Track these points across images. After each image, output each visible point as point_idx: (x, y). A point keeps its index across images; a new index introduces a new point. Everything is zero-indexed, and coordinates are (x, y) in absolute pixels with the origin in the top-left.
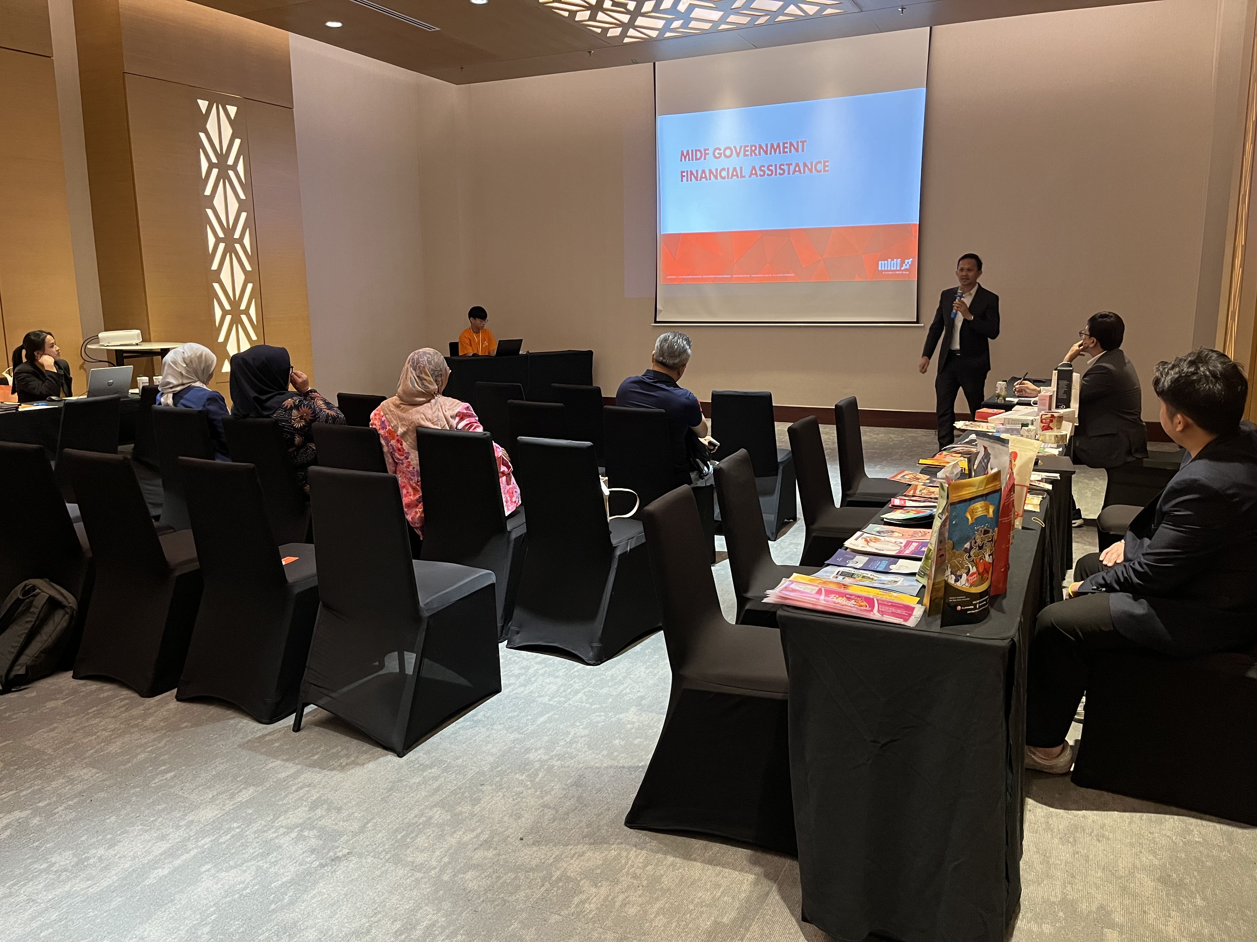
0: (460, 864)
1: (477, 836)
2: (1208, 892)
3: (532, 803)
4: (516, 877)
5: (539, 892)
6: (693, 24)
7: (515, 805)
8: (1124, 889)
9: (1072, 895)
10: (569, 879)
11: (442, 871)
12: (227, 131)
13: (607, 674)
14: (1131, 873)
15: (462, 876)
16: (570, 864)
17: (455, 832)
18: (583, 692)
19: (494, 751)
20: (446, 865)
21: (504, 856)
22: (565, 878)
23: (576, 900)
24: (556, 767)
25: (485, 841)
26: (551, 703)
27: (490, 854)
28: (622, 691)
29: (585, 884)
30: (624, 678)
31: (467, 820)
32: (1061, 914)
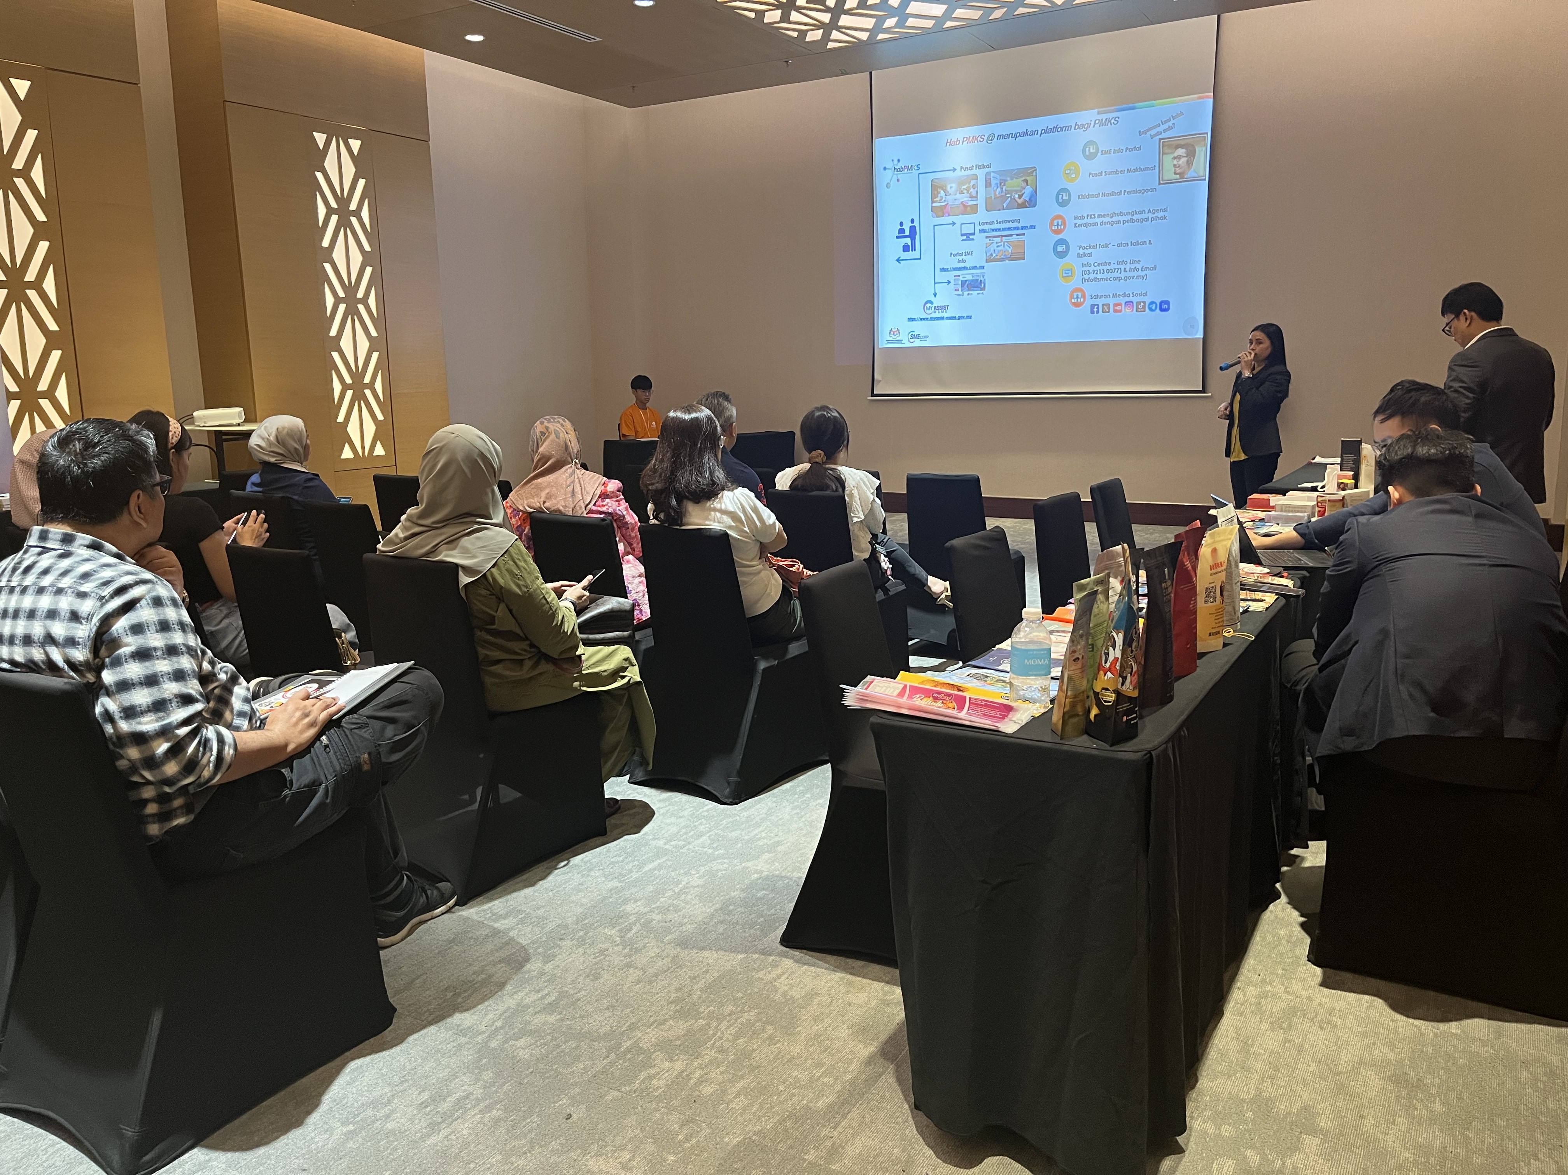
0: (513, 1029)
1: (543, 997)
2: (1452, 1096)
3: (616, 963)
4: (578, 1046)
5: (600, 1065)
6: (911, 22)
7: (596, 963)
8: (1341, 1088)
9: (1269, 1091)
10: (641, 1051)
11: (490, 1037)
12: (350, 170)
13: (742, 815)
14: (1355, 1070)
15: (514, 1042)
16: (647, 1033)
17: (516, 992)
18: (708, 835)
19: (584, 901)
20: (497, 1030)
21: (568, 1022)
22: (637, 1048)
23: (642, 1076)
24: (654, 922)
25: (550, 1004)
26: (667, 847)
27: (552, 1019)
28: (757, 835)
29: (659, 1056)
30: (763, 820)
31: (535, 979)
32: (1249, 1114)
